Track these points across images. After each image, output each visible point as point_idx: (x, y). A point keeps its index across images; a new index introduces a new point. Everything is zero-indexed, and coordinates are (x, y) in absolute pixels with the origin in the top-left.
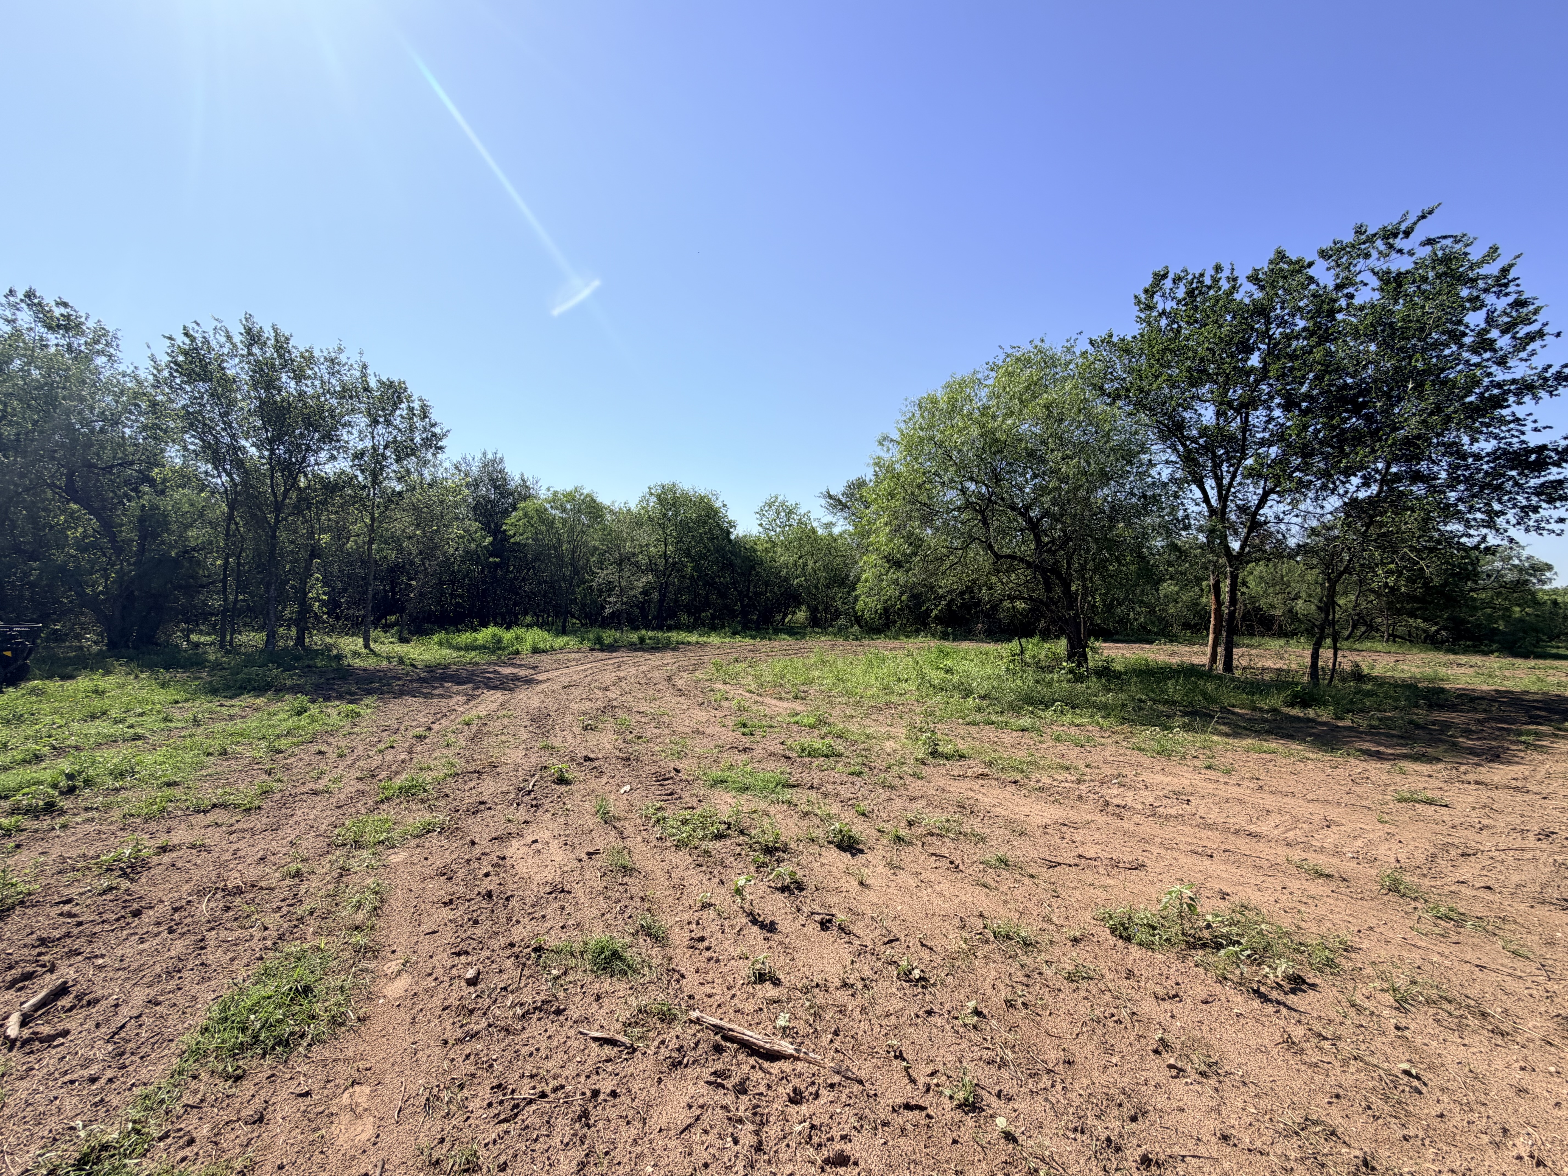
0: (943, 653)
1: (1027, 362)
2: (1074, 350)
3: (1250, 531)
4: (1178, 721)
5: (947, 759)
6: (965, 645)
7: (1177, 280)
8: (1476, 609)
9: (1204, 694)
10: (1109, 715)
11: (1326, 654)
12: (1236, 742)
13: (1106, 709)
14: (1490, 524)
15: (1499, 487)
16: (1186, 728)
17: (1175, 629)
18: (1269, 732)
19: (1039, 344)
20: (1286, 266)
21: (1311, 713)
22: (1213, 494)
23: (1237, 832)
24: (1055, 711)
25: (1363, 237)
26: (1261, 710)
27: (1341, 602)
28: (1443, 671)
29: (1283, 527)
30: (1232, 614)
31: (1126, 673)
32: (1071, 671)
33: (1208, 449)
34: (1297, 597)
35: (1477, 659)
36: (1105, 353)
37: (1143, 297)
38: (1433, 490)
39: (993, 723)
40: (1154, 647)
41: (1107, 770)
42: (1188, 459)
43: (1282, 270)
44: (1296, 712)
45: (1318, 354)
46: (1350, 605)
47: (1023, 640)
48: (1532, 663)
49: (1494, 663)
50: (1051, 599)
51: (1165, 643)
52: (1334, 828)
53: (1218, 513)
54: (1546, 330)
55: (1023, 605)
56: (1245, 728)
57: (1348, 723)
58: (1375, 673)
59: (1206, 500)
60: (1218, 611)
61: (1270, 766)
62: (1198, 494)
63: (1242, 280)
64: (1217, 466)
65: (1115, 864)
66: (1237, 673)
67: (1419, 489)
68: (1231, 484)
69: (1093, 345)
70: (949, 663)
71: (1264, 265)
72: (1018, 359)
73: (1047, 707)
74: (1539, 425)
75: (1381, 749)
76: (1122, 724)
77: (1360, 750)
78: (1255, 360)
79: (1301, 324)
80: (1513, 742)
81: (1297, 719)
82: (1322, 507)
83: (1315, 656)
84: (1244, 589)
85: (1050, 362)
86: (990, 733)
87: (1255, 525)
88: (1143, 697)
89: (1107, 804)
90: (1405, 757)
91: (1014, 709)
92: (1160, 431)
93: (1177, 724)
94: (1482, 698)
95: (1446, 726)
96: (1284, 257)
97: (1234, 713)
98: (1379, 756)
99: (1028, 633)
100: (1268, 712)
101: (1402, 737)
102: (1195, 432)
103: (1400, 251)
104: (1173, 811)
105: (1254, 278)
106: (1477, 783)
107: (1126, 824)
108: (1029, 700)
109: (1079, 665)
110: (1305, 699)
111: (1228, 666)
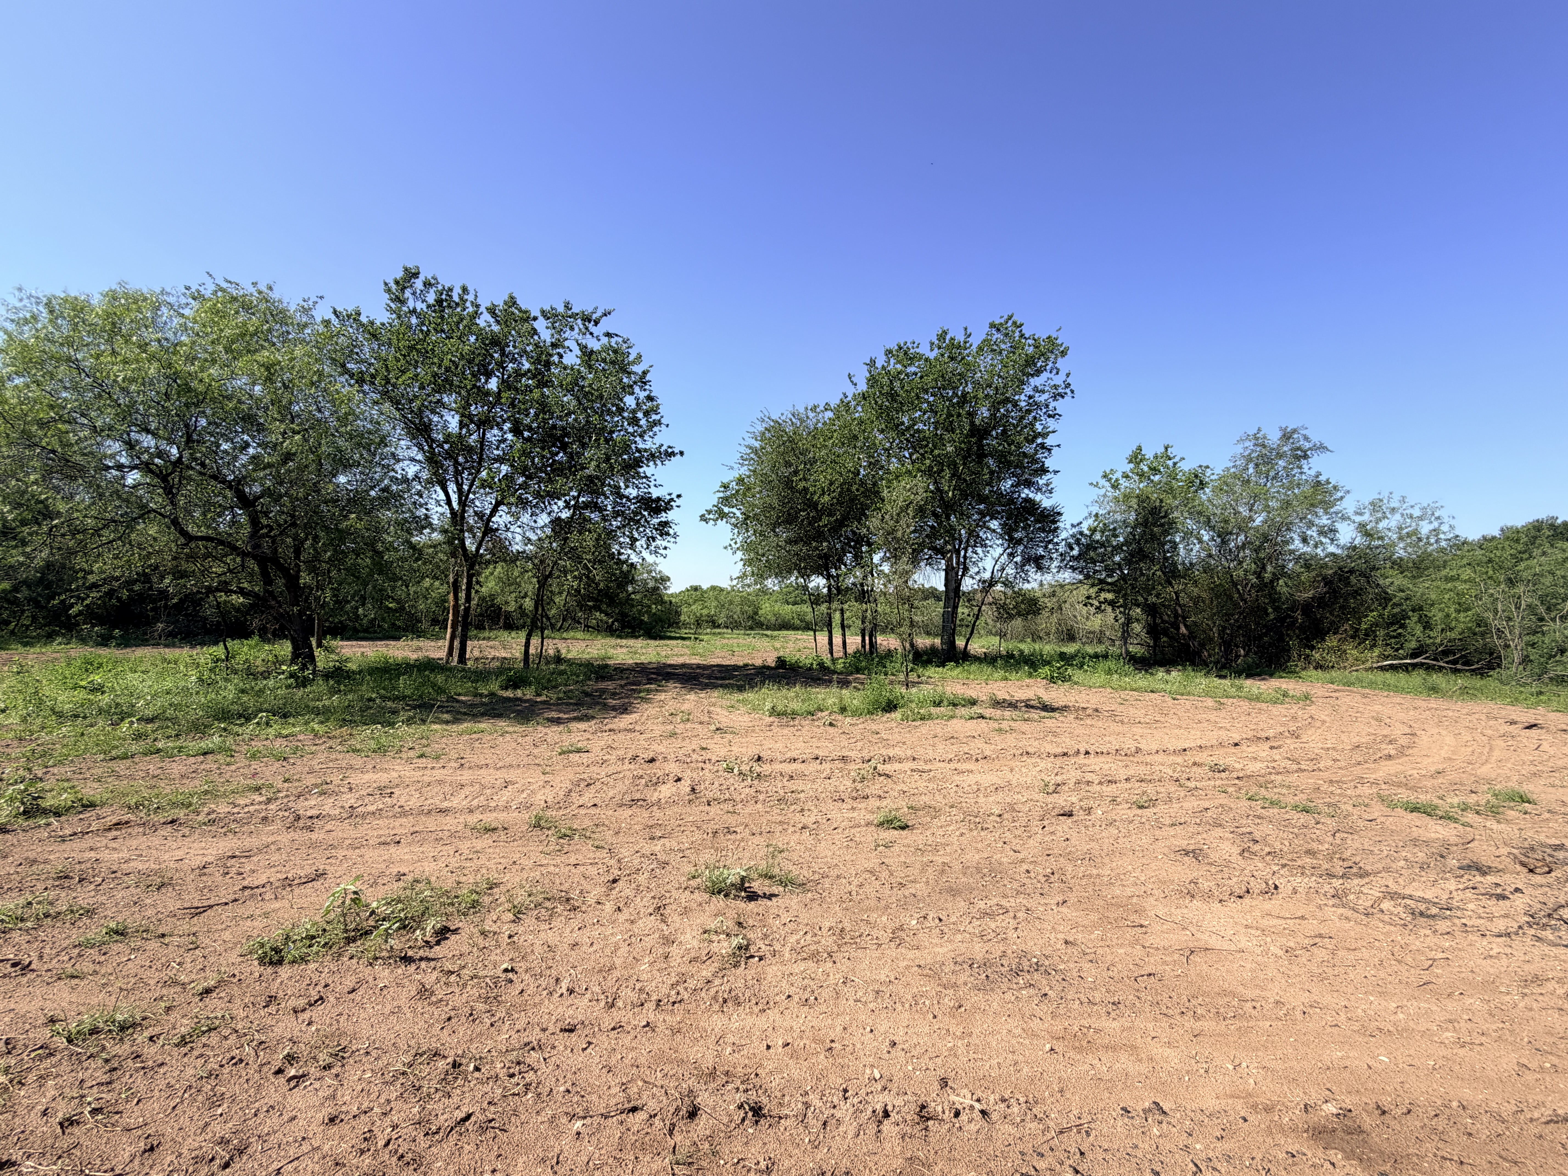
0: (89, 666)
1: (247, 307)
2: (314, 313)
3: (485, 534)
4: (403, 716)
5: (58, 814)
6: (140, 652)
7: (427, 284)
8: (633, 606)
9: (434, 685)
10: (328, 720)
11: (535, 641)
12: (455, 727)
13: (324, 714)
14: (632, 546)
15: (638, 521)
16: (409, 721)
17: (424, 625)
18: (483, 715)
19: (265, 290)
20: (516, 311)
21: (519, 693)
22: (454, 498)
23: (429, 812)
24: (258, 723)
25: (570, 313)
26: (481, 695)
27: (557, 600)
28: (611, 652)
29: (509, 534)
30: (467, 610)
31: (360, 672)
32: (292, 675)
33: (449, 455)
34: (526, 596)
35: (631, 642)
36: (351, 330)
37: (394, 287)
38: (604, 519)
39: (158, 751)
40: (401, 643)
41: (310, 780)
42: (432, 460)
43: (513, 313)
44: (509, 694)
45: (536, 394)
46: (562, 603)
47: (230, 643)
48: (657, 642)
49: (639, 644)
50: (271, 593)
51: (412, 639)
52: (510, 787)
53: (457, 518)
54: (663, 421)
55: (241, 600)
56: (465, 714)
57: (543, 698)
58: (569, 656)
59: (449, 502)
60: (456, 606)
61: (477, 744)
62: (442, 496)
63: (482, 309)
64: (457, 473)
65: (288, 883)
66: (470, 664)
67: (595, 516)
68: (469, 491)
69: (338, 317)
70: (97, 678)
71: (500, 303)
72: (234, 299)
73: (248, 719)
74: (657, 483)
75: (561, 715)
76: (341, 727)
77: (549, 720)
78: (493, 384)
79: (527, 366)
80: (636, 698)
81: (508, 699)
82: (535, 522)
83: (527, 645)
84: (477, 587)
85: (280, 316)
86: (153, 765)
87: (488, 531)
88: (374, 696)
89: (298, 818)
90: (576, 719)
91: (199, 728)
92: (408, 427)
93: (401, 719)
94: (627, 669)
95: (603, 691)
96: (515, 303)
97: (458, 701)
98: (558, 721)
99: (243, 633)
100: (486, 696)
101: (576, 704)
102: (440, 437)
103: (591, 334)
104: (371, 808)
105: (492, 311)
106: (610, 730)
107: (314, 836)
108: (224, 715)
109: (304, 667)
110: (516, 682)
111: (462, 658)
